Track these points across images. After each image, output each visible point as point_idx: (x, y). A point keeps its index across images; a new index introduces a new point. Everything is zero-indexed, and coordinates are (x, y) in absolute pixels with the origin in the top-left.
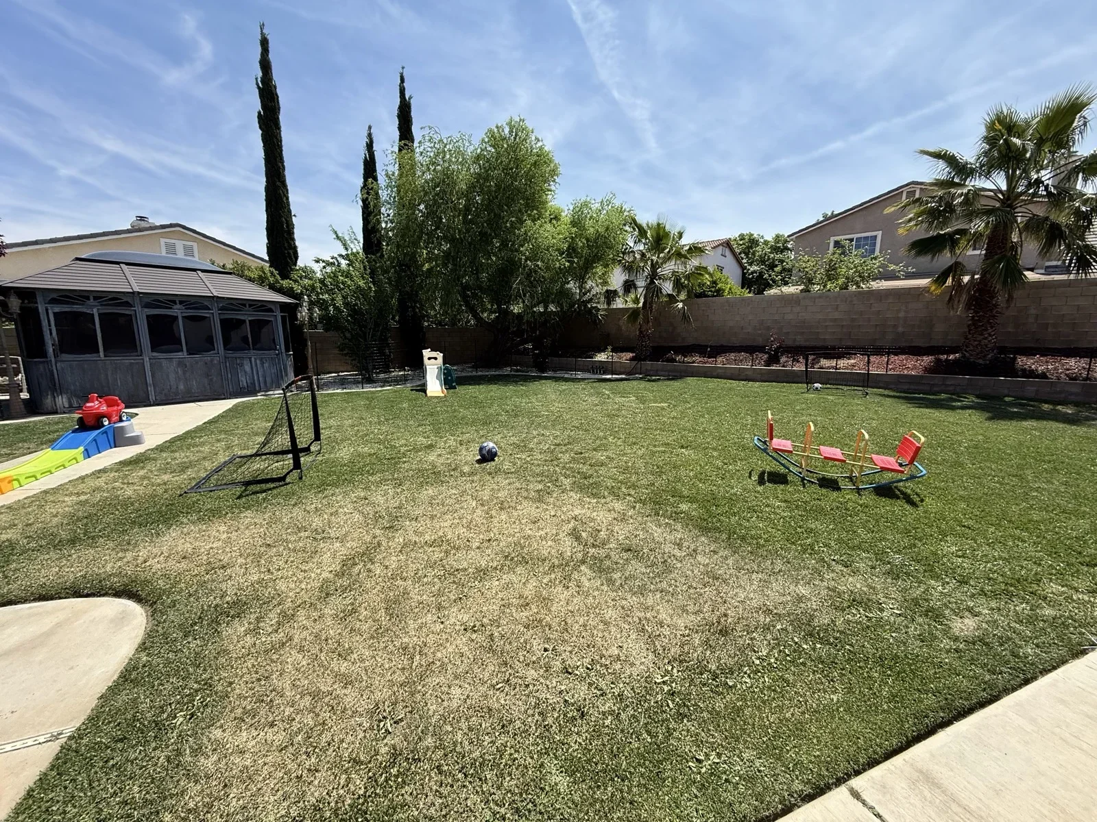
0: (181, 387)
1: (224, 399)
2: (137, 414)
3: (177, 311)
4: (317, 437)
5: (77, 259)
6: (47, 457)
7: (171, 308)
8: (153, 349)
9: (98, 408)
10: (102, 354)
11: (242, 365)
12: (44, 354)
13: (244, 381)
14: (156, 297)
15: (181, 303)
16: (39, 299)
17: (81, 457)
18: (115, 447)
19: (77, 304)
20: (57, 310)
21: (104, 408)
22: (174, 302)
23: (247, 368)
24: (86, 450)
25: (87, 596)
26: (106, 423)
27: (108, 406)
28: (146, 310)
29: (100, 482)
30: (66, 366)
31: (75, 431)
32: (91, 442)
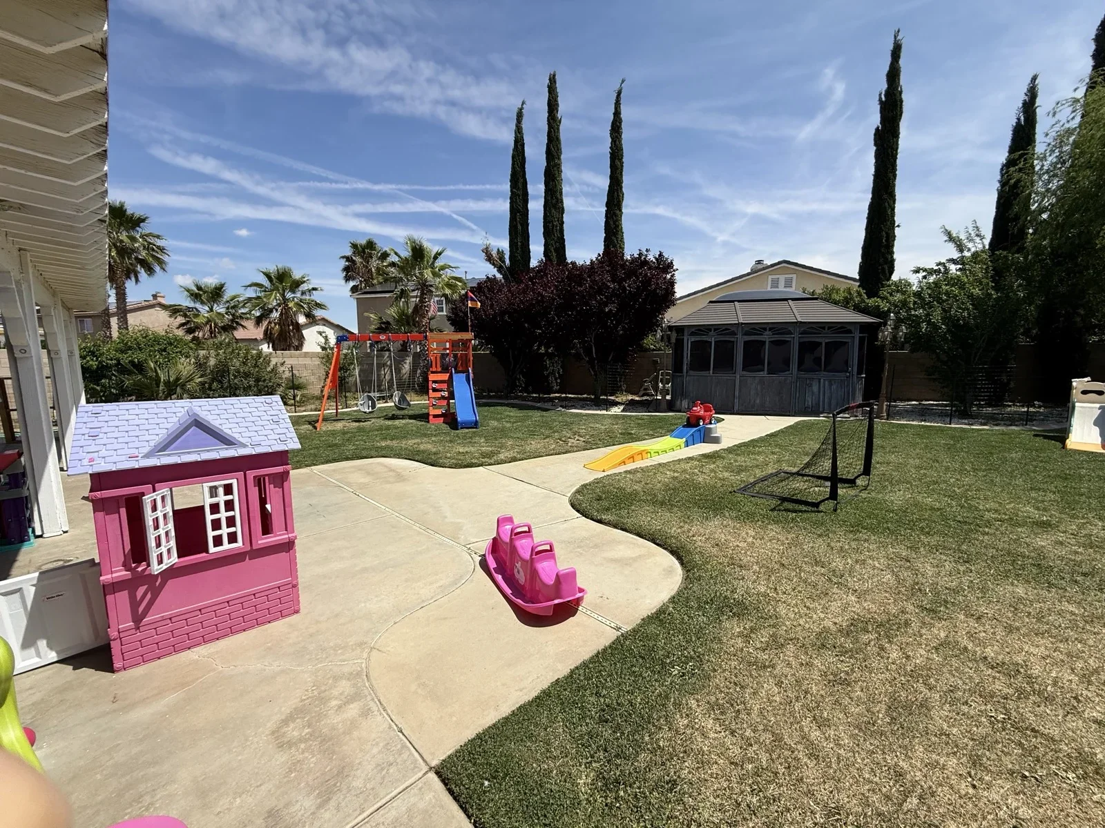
0: (758, 401)
1: (789, 416)
2: (723, 420)
3: (767, 337)
4: (867, 471)
5: (711, 302)
6: (668, 442)
7: (762, 335)
8: (744, 369)
9: (699, 412)
10: (711, 371)
11: (811, 386)
12: (681, 371)
13: (809, 401)
14: (753, 326)
15: (770, 329)
16: (686, 333)
17: (683, 445)
18: (704, 442)
19: (704, 335)
20: (693, 340)
21: (702, 413)
22: (765, 329)
23: (815, 388)
24: (687, 441)
25: (658, 545)
26: (701, 424)
27: (705, 411)
28: (745, 337)
29: (687, 466)
30: (691, 379)
31: (684, 427)
32: (690, 436)
